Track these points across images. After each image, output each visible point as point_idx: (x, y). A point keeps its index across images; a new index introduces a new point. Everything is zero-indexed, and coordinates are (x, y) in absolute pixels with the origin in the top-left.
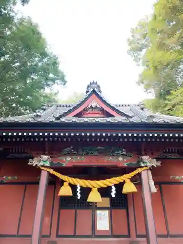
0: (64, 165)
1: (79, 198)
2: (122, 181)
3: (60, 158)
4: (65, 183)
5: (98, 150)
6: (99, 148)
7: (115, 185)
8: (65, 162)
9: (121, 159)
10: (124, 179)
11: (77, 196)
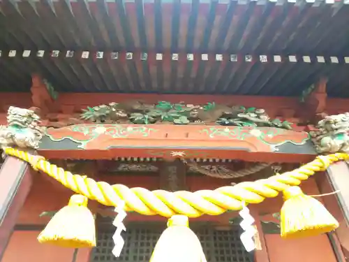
0: (84, 146)
1: (117, 252)
2: (274, 194)
3: (75, 128)
4: (73, 198)
5: (186, 114)
6: (190, 106)
7: (252, 207)
8: (86, 138)
9: (256, 132)
10: (281, 187)
11: (112, 245)
